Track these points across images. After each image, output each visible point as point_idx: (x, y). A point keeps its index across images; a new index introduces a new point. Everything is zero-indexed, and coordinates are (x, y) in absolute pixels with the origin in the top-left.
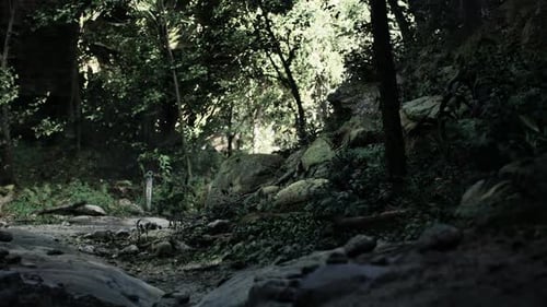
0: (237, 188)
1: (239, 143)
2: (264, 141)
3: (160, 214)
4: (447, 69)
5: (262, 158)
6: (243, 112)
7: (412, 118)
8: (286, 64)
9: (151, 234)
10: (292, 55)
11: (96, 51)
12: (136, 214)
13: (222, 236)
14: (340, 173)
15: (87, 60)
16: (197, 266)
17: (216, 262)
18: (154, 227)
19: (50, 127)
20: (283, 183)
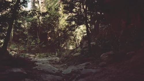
0: (68, 54)
1: (68, 48)
2: (71, 48)
3: (58, 57)
4: (96, 38)
5: (71, 50)
6: (68, 44)
7: (92, 45)
8: (74, 38)
9: (57, 60)
10: (75, 37)
11: (50, 36)
12: (55, 57)
13: (66, 61)
14: (82, 52)
15: (49, 37)
16: (63, 65)
17: (65, 65)
18: (57, 59)
19: (44, 46)
20: (74, 54)
